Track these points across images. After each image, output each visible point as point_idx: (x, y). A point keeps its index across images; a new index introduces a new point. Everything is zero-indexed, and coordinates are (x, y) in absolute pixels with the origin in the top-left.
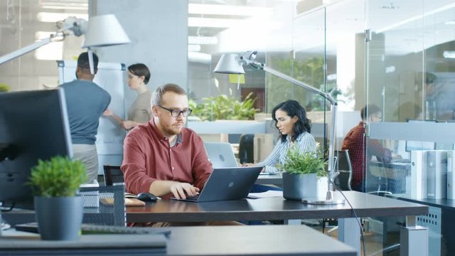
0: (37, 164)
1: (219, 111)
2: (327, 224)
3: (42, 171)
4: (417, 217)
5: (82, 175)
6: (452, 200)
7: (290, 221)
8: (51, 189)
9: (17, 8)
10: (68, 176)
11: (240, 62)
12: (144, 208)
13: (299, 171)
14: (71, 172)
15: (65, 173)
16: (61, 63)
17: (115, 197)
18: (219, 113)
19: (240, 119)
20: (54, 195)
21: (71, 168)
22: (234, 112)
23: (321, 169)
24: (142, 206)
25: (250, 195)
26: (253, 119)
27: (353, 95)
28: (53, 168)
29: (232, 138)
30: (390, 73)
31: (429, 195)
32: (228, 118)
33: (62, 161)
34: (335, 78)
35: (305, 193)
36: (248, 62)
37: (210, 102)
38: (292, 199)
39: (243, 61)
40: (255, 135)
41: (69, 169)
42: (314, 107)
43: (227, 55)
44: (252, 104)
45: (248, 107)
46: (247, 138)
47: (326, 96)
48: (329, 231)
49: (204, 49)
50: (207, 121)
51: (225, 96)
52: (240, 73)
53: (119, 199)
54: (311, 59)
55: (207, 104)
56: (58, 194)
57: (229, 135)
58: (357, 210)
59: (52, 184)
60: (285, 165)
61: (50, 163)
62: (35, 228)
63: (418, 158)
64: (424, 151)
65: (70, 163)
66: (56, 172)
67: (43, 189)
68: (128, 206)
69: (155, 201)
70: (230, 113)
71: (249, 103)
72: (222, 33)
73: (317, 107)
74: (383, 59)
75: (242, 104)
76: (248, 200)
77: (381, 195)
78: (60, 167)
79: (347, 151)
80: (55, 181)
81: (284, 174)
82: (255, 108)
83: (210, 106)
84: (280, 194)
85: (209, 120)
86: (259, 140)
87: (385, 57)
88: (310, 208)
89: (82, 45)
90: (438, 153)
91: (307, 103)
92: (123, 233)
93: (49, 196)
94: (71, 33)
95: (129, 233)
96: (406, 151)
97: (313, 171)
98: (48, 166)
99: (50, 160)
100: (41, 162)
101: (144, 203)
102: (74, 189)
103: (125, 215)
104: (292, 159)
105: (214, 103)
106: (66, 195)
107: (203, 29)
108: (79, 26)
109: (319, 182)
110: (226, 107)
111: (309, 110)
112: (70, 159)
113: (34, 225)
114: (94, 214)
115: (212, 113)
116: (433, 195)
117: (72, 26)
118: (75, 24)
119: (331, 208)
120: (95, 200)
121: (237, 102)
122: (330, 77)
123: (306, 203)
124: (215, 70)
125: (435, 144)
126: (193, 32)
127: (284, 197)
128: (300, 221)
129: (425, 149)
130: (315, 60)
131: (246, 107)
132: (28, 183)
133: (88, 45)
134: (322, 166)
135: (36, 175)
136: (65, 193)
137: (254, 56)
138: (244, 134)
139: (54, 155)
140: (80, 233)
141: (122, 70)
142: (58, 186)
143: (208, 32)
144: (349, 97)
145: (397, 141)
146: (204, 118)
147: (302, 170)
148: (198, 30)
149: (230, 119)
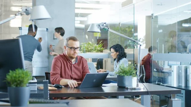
0: (9, 72)
1: (88, 48)
2: (134, 97)
3: (11, 75)
4: (176, 94)
5: (29, 77)
6: (189, 87)
7: (119, 97)
8: (15, 83)
9: (2, 5)
10: (23, 78)
11: (98, 27)
12: (57, 91)
13: (125, 75)
14: (25, 76)
15: (22, 76)
16: (20, 28)
17: (44, 86)
18: (88, 49)
19: (96, 52)
20: (17, 86)
21: (24, 74)
22: (94, 49)
23: (134, 74)
24: (56, 90)
25: (103, 85)
26: (103, 52)
27: (145, 42)
28: (16, 74)
29: (94, 60)
30: (160, 33)
31: (179, 84)
32: (92, 51)
33: (20, 71)
34: (137, 35)
35: (127, 84)
36: (102, 27)
37: (84, 45)
38: (121, 87)
39: (100, 27)
40: (104, 59)
41: (23, 74)
42: (128, 47)
43: (93, 25)
44: (102, 46)
45: (100, 47)
46: (100, 60)
47: (136, 42)
48: (135, 100)
49: (81, 22)
50: (83, 53)
51: (90, 43)
52: (98, 32)
53: (46, 87)
54: (127, 26)
55: (83, 46)
56: (18, 86)
57: (92, 59)
58: (150, 92)
59: (16, 81)
60: (118, 72)
61: (15, 72)
62: (8, 101)
63: (175, 69)
64: (177, 66)
65: (24, 72)
66: (17, 76)
67: (11, 83)
68: (50, 90)
69: (61, 88)
70: (93, 49)
71: (101, 45)
72: (89, 16)
73: (129, 47)
74: (157, 27)
75: (98, 45)
76: (102, 87)
77: (158, 84)
78: (19, 74)
79: (143, 66)
80: (17, 80)
81: (118, 76)
82: (103, 48)
83: (84, 46)
84: (116, 84)
85: (84, 52)
86: (105, 61)
87: (158, 26)
88: (129, 91)
89: (29, 19)
90: (183, 66)
91: (125, 45)
92: (48, 103)
93: (14, 87)
94: (25, 14)
95: (50, 103)
96: (168, 65)
97: (131, 75)
98: (14, 73)
99: (15, 70)
100: (11, 71)
101: (56, 89)
102: (26, 84)
103: (49, 94)
104: (121, 69)
105: (85, 45)
106: (22, 86)
107: (81, 14)
108: (28, 11)
109: (133, 79)
110: (91, 47)
111: (126, 48)
112: (24, 70)
113: (8, 99)
114: (35, 94)
115: (85, 50)
116: (181, 85)
117: (25, 10)
118: (26, 10)
119: (138, 91)
120: (35, 88)
121: (96, 45)
122: (135, 34)
123: (127, 89)
124: (87, 31)
125: (181, 63)
126: (77, 15)
127: (118, 86)
128: (124, 97)
129: (177, 65)
130: (129, 27)
131: (99, 47)
132: (5, 81)
133: (32, 19)
134: (134, 72)
135: (8, 77)
136: (22, 85)
137: (105, 25)
138: (99, 58)
139: (17, 68)
140: (28, 103)
141: (47, 31)
142: (19, 82)
143: (83, 15)
144: (143, 43)
145: (164, 62)
146: (82, 51)
147: (126, 74)
148: (79, 14)
149: (93, 52)
